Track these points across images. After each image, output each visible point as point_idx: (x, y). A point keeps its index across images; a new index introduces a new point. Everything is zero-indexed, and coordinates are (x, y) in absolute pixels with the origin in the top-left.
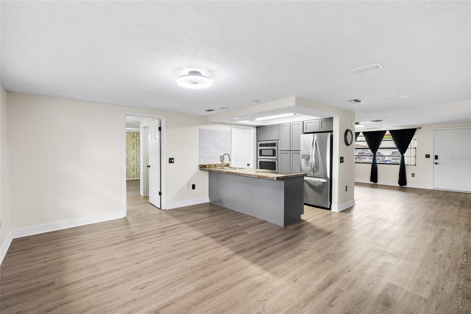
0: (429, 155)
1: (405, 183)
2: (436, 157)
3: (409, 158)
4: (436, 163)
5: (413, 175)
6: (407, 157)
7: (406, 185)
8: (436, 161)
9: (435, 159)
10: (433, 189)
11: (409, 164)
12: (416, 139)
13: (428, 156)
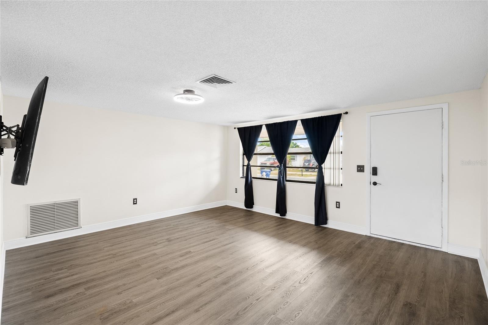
0: (363, 167)
1: (325, 221)
2: (375, 171)
3: (332, 170)
4: (375, 184)
5: (338, 205)
6: (329, 170)
7: (326, 224)
8: (374, 179)
9: (373, 175)
10: (369, 235)
11: (332, 183)
12: (341, 136)
13: (361, 169)
